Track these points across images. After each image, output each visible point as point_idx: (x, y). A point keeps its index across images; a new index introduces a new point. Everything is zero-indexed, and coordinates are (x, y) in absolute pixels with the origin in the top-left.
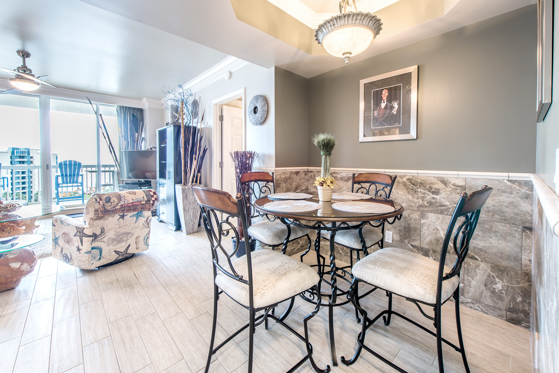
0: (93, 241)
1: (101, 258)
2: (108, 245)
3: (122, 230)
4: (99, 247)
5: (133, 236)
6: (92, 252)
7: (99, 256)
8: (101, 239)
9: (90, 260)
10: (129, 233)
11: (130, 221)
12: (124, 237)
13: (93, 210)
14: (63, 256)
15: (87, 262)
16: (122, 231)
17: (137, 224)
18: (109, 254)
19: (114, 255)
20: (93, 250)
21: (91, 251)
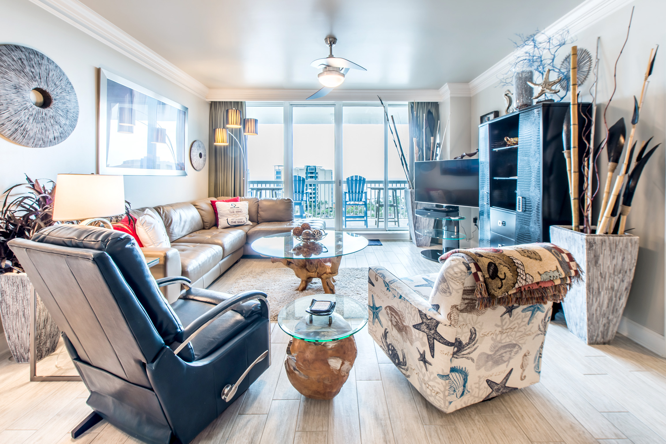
0: (455, 356)
1: (465, 393)
2: (478, 368)
3: (504, 339)
4: (464, 369)
5: (520, 351)
6: (450, 376)
7: (462, 388)
8: (469, 353)
9: (447, 393)
10: (514, 346)
11: (521, 319)
12: (505, 352)
13: (461, 289)
14: (389, 349)
15: (441, 395)
16: (503, 341)
17: (531, 325)
18: (477, 385)
19: (485, 387)
20: (453, 374)
21: (448, 375)
